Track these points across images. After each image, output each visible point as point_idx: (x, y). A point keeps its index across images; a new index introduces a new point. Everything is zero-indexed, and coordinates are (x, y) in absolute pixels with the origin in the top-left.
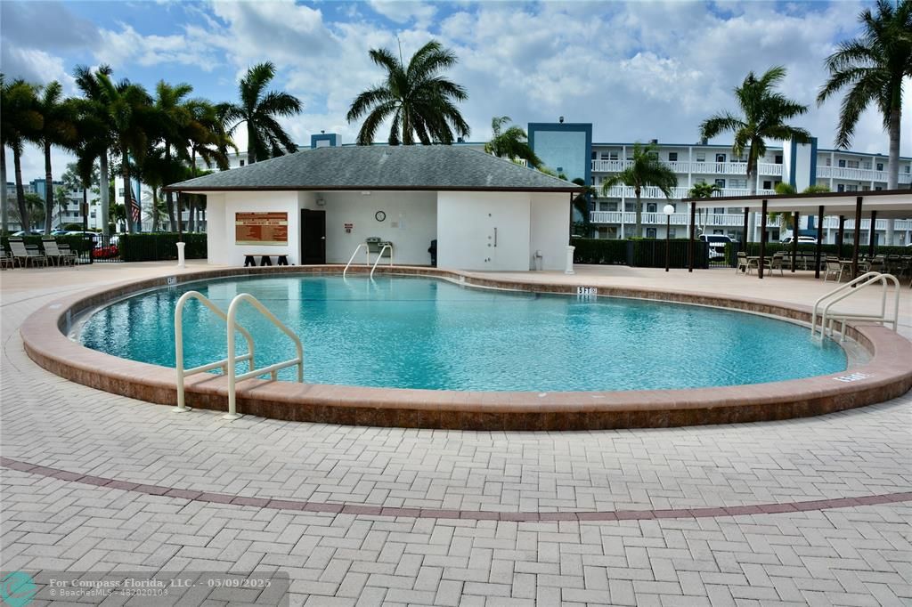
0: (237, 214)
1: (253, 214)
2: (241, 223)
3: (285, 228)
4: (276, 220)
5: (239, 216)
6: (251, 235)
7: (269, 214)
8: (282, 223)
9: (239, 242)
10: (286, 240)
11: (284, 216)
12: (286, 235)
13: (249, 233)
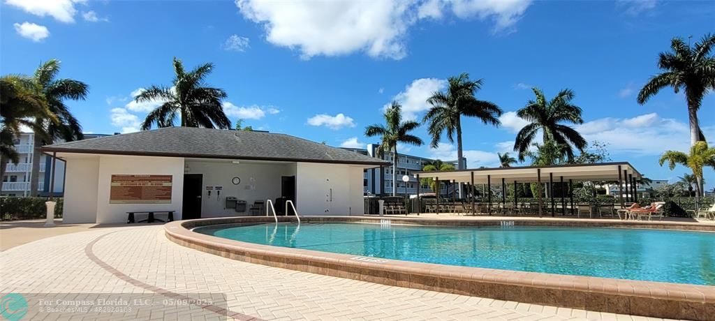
0: (113, 176)
1: (133, 176)
2: (118, 184)
3: (170, 188)
4: (159, 182)
5: (114, 178)
6: (129, 195)
7: (151, 176)
8: (166, 184)
9: (113, 201)
10: (170, 198)
11: (169, 178)
12: (170, 194)
13: (127, 193)
